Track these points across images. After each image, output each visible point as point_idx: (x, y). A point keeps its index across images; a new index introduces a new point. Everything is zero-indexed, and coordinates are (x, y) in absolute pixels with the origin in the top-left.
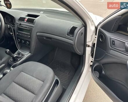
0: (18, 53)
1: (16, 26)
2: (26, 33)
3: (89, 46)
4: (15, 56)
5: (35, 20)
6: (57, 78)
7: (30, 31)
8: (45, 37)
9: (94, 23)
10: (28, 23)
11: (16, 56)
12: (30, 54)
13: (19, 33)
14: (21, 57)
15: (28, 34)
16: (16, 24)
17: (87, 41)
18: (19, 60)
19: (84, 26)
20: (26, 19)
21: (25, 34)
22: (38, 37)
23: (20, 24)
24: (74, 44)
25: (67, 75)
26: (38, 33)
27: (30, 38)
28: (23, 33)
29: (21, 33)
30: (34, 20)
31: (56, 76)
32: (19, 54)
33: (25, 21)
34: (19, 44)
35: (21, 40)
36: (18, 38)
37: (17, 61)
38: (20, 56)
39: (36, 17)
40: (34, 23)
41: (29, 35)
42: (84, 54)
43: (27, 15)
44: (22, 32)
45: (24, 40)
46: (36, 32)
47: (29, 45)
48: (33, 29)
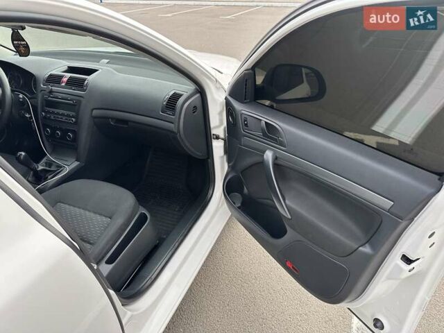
0: (46, 163)
1: (40, 96)
2: (66, 112)
3: (217, 138)
4: (40, 168)
5: (86, 82)
6: (144, 211)
7: (77, 107)
8: (112, 119)
9: (219, 83)
10: (71, 89)
11: (44, 169)
12: (77, 163)
13: (49, 112)
14: (56, 171)
15: (72, 114)
16: (39, 91)
17: (212, 125)
18: (49, 177)
19: (200, 92)
20: (65, 80)
21: (63, 115)
22: (96, 120)
23: (51, 92)
24: (176, 131)
25: (175, 213)
26: (94, 111)
27: (76, 123)
28: (58, 114)
29: (53, 113)
30: (85, 80)
31: (140, 207)
32: (49, 164)
33: (63, 84)
34: (48, 141)
35: (54, 129)
36: (45, 126)
37: (46, 179)
38: (53, 168)
39: (89, 75)
40: (85, 88)
41: (72, 116)
42: (208, 158)
43: (66, 68)
44: (56, 111)
45: (60, 129)
46: (92, 108)
47: (75, 140)
48: (84, 101)
